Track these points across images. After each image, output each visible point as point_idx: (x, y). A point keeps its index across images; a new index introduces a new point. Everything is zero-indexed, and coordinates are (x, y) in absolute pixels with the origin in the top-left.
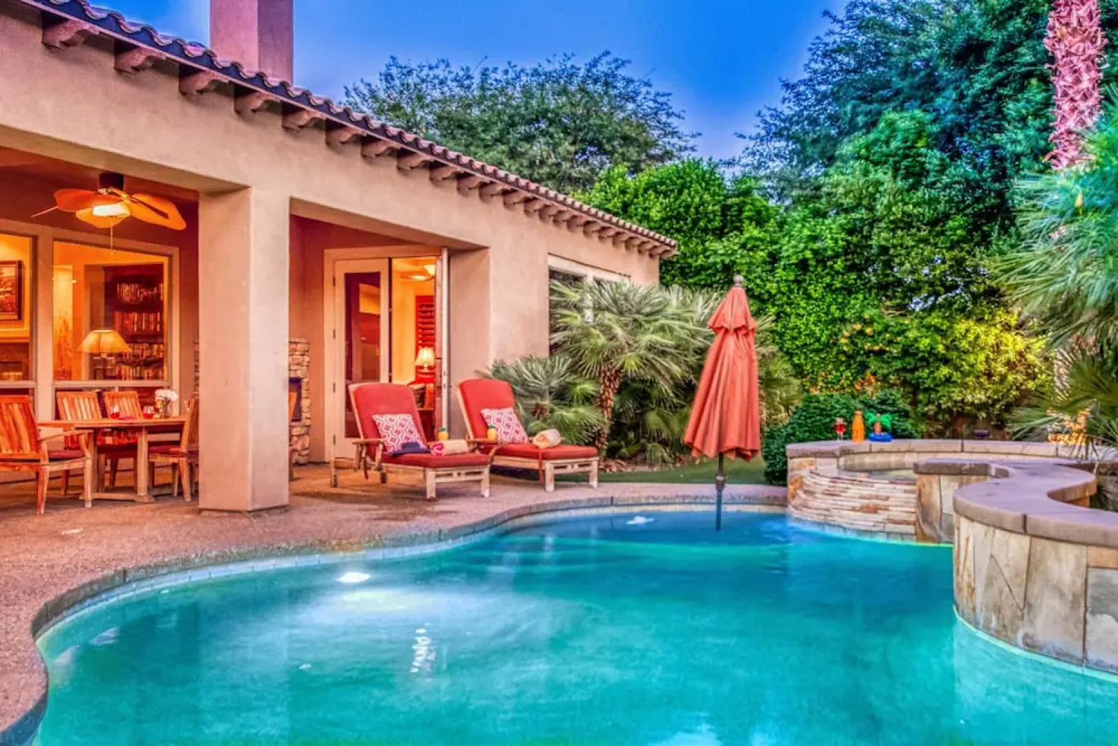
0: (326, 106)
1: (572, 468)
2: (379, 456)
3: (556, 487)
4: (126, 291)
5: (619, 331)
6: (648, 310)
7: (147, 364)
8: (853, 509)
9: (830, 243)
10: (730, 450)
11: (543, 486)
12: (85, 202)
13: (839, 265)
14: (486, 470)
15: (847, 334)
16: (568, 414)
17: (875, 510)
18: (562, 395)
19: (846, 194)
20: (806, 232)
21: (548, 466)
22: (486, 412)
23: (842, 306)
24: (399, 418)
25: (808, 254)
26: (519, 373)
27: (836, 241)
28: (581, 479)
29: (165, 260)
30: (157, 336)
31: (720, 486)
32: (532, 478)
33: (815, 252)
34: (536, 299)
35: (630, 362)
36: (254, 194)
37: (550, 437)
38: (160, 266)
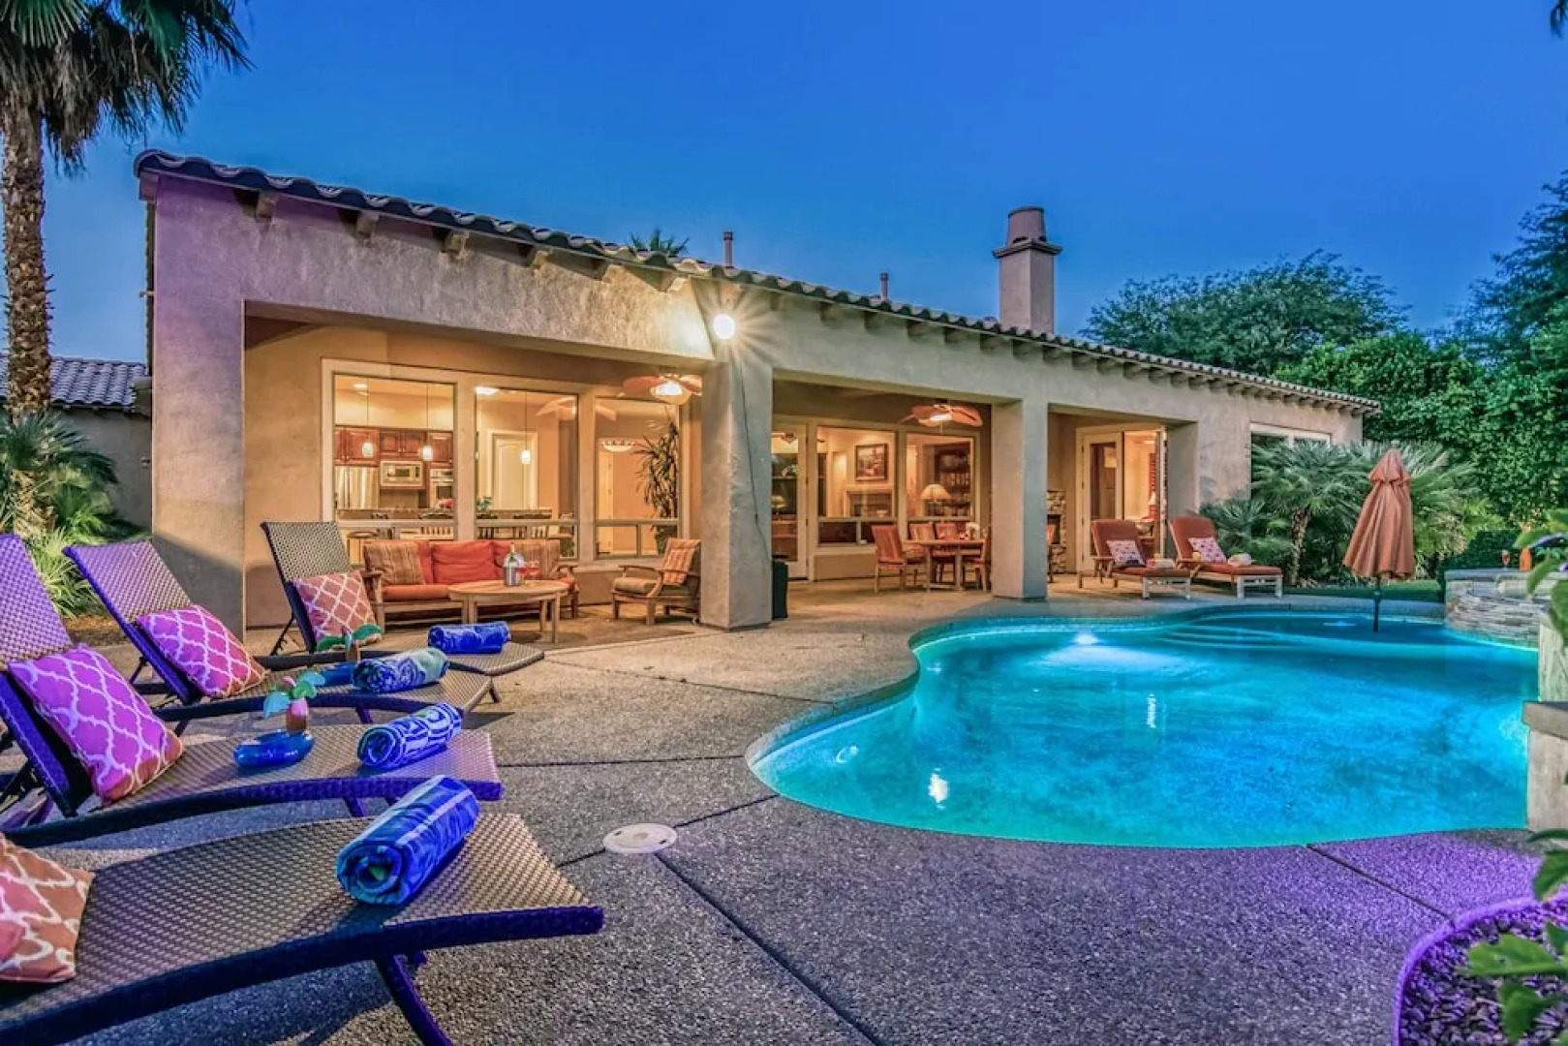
0: (1072, 344)
1: (1260, 582)
2: (1109, 568)
3: (1246, 596)
4: (947, 460)
5: (1304, 480)
6: (1332, 463)
7: (961, 506)
8: (1499, 622)
9: (1538, 396)
10: (1385, 572)
11: (1235, 594)
12: (927, 416)
13: (1549, 416)
14: (1189, 581)
15: (1557, 476)
16: (1261, 543)
17: (1519, 624)
18: (1259, 529)
19: (1555, 351)
20: (1511, 387)
21: (1239, 580)
22: (1192, 540)
23: (1553, 452)
24: (1125, 543)
25: (1514, 406)
26: (1223, 513)
27: (1545, 394)
28: (1269, 591)
29: (971, 440)
30: (965, 489)
31: (1378, 600)
32: (1228, 588)
33: (1522, 406)
34: (1240, 457)
35: (1317, 504)
36: (1025, 404)
37: (1243, 559)
38: (968, 444)
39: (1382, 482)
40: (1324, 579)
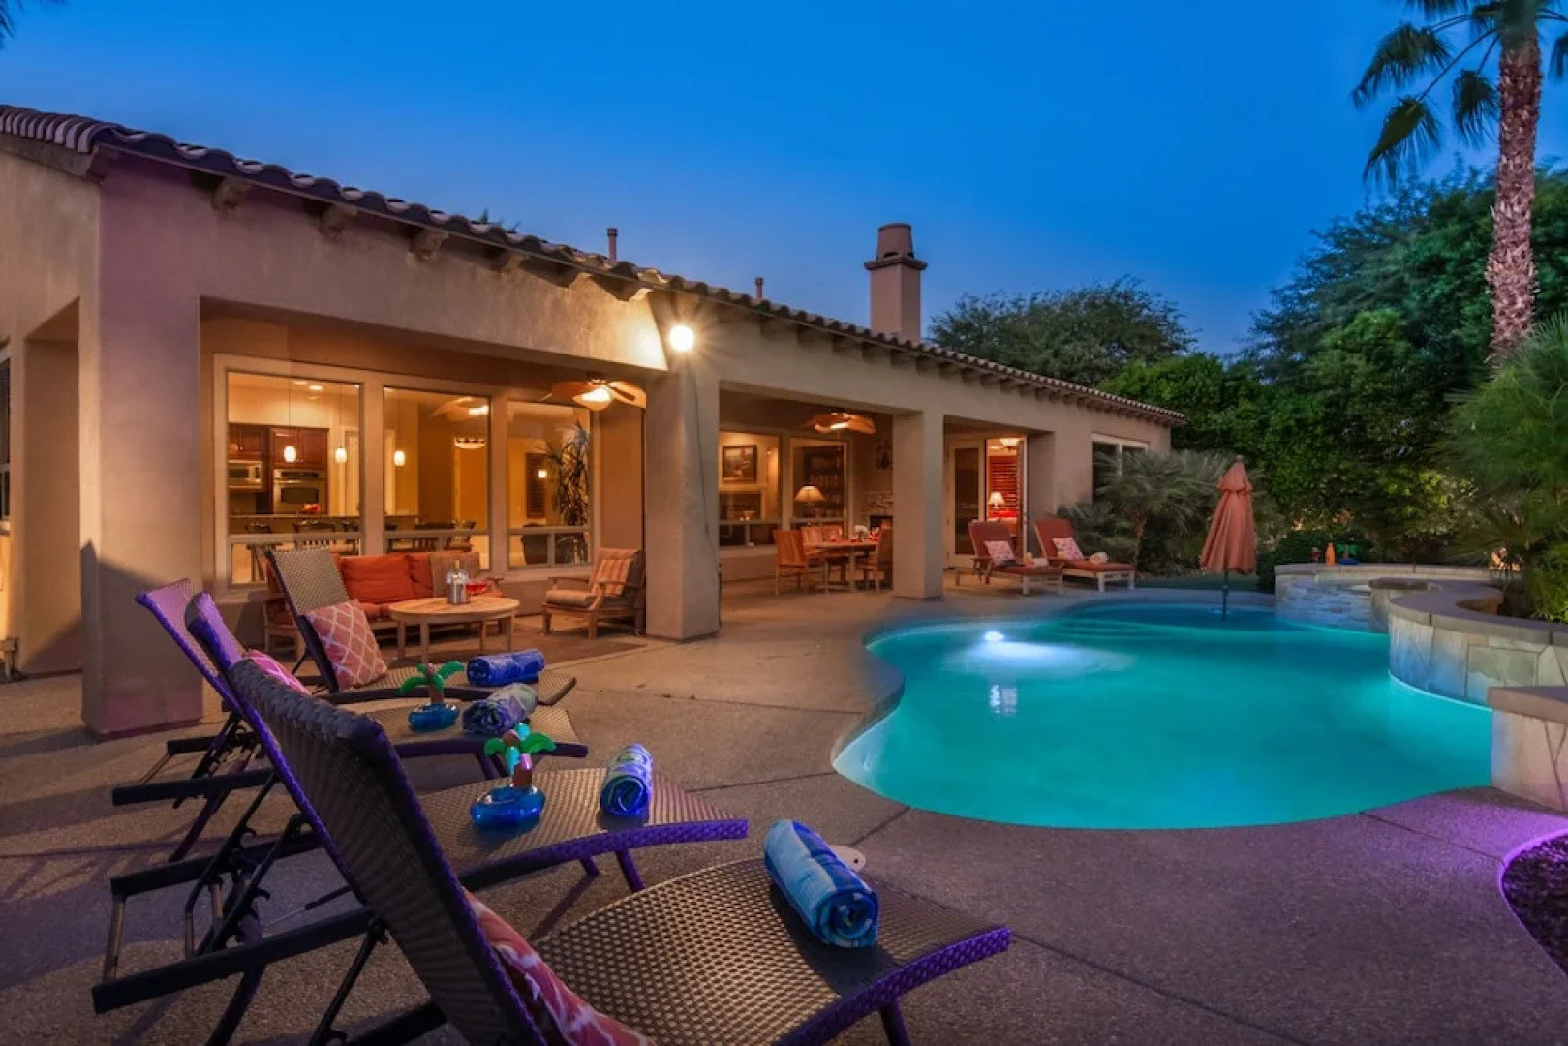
1: (1117, 577)
2: (989, 566)
3: (1107, 590)
4: (817, 463)
5: (1147, 487)
6: (1168, 471)
7: (833, 506)
8: (1324, 610)
9: (1311, 414)
10: (1233, 569)
11: (1097, 588)
13: (1319, 430)
14: (1061, 578)
15: (1325, 481)
16: (1111, 541)
17: (1340, 611)
18: (1107, 529)
19: (1325, 376)
20: (1290, 406)
21: (1101, 576)
22: (1055, 540)
23: (1321, 460)
24: (1001, 543)
25: (1292, 423)
26: (1077, 515)
27: (1317, 413)
28: (1124, 584)
29: (845, 445)
30: (840, 490)
31: (1226, 592)
32: (1092, 584)
33: (1298, 421)
34: (1086, 463)
35: (1156, 507)
37: (1101, 557)
38: (842, 447)
39: (1230, 492)
40: (1154, 572)
